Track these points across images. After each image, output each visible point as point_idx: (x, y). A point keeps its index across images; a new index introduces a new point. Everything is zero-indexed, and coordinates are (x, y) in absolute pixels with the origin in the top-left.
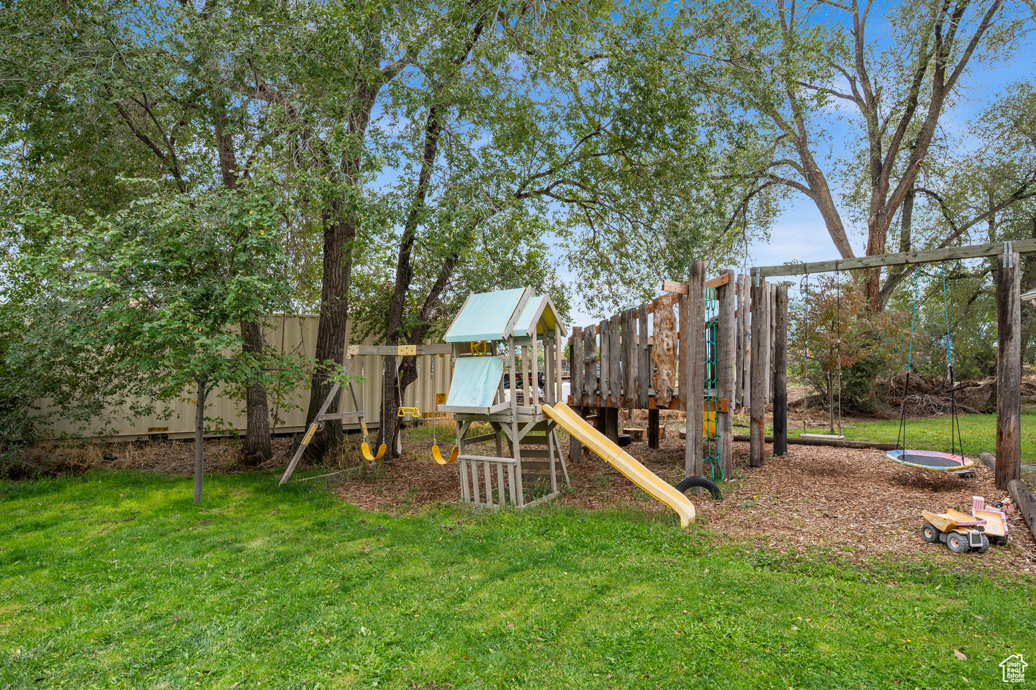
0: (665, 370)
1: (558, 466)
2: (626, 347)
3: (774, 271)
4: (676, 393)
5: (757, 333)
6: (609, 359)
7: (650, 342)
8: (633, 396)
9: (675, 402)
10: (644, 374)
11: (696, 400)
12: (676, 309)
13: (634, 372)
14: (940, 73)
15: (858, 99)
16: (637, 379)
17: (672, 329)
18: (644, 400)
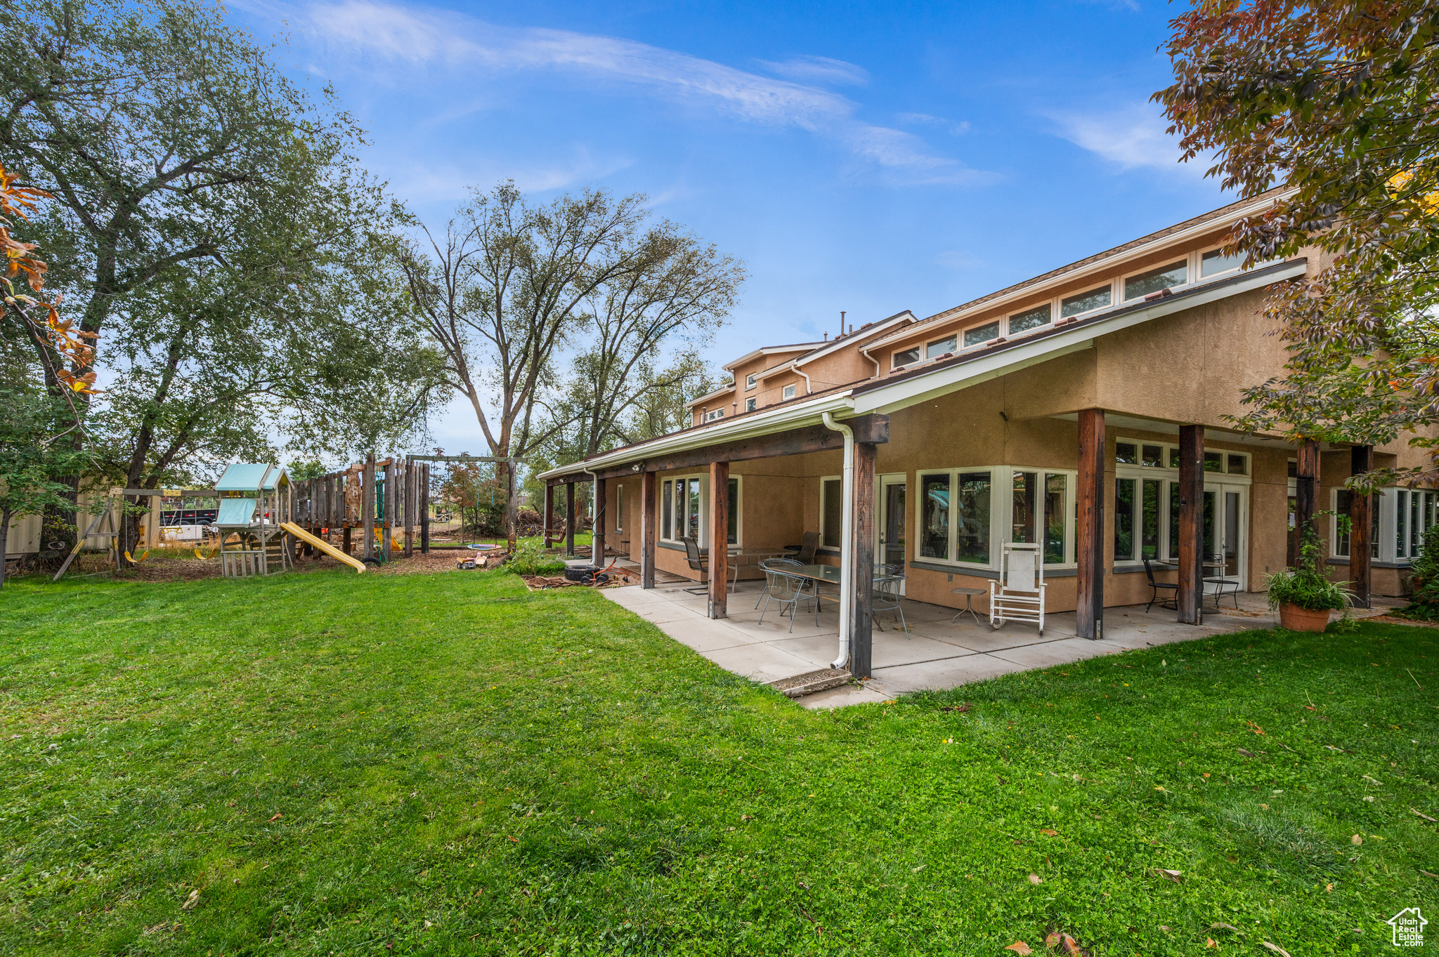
0: (353, 507)
1: (287, 557)
2: (329, 494)
3: (418, 458)
4: (360, 519)
5: (408, 490)
6: (317, 501)
7: (344, 490)
8: (333, 521)
9: (359, 524)
10: (340, 509)
11: (370, 522)
12: (360, 474)
13: (334, 508)
14: (537, 346)
15: (498, 342)
16: (336, 512)
17: (358, 485)
18: (340, 523)
